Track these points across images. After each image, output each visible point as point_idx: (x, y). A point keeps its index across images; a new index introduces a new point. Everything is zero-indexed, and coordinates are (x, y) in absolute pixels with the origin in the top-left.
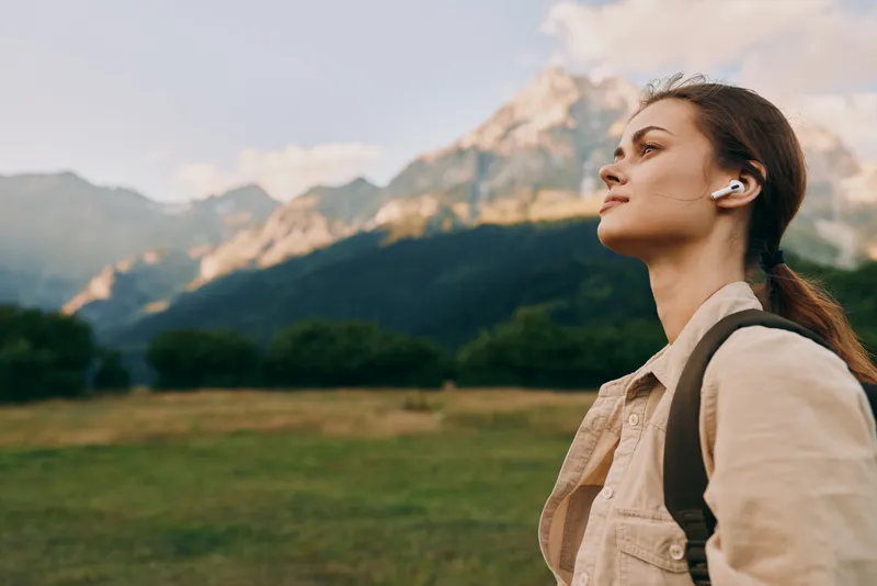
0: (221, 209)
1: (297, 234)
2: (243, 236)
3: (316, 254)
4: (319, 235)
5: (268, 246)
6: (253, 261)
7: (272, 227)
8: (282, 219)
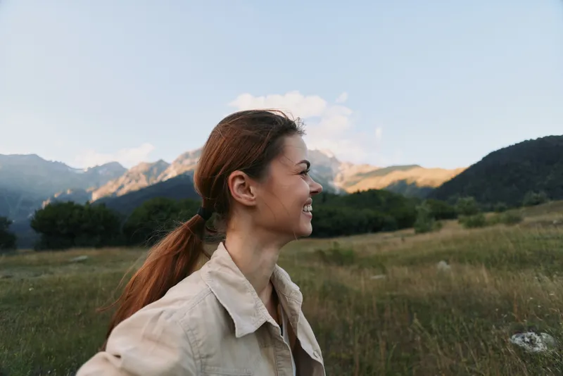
0: (100, 172)
1: (133, 182)
2: (110, 183)
3: (142, 190)
4: (143, 183)
5: (121, 187)
6: (114, 193)
7: (122, 179)
8: (127, 176)
